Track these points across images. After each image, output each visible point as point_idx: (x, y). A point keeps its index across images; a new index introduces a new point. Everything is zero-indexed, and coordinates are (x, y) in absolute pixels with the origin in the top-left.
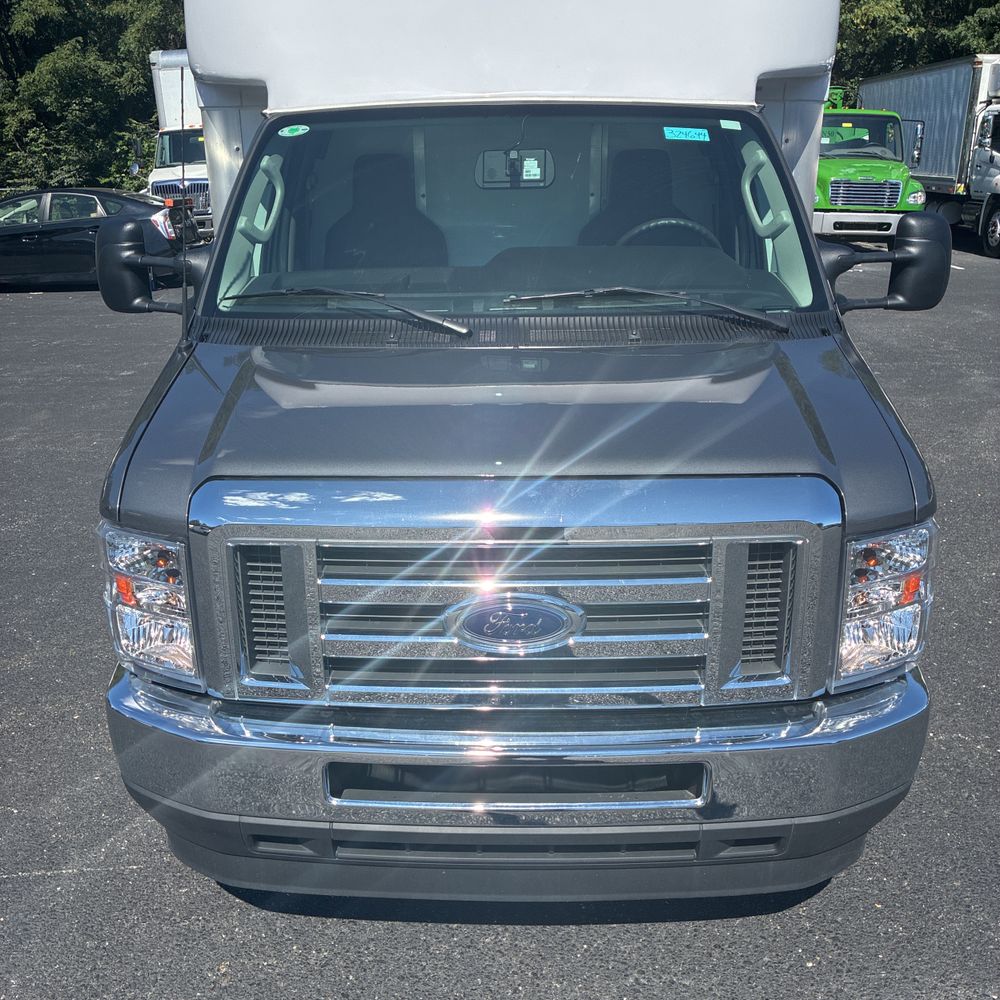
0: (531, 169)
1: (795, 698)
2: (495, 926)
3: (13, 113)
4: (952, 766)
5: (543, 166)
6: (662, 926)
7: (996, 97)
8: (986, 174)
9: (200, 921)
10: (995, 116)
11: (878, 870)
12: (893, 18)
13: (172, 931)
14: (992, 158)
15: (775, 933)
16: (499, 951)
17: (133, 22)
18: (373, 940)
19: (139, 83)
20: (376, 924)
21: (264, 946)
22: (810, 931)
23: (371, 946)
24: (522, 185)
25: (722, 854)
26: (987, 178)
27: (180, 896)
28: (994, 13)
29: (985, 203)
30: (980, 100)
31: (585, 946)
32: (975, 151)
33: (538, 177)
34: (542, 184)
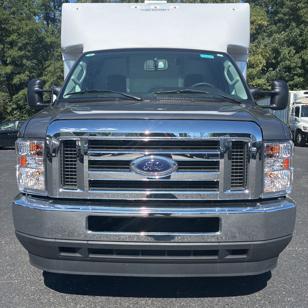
0: (161, 65)
1: (250, 198)
2: (146, 298)
3: (10, 106)
4: (304, 256)
5: (165, 64)
6: (207, 298)
7: (295, 102)
8: (295, 123)
9: (38, 296)
10: (296, 107)
11: (283, 283)
12: (264, 84)
13: (27, 299)
14: (296, 119)
15: (248, 301)
16: (147, 305)
17: (48, 81)
18: (101, 302)
19: (48, 98)
20: (102, 297)
21: (61, 303)
22: (260, 300)
23: (100, 304)
24: (158, 69)
25: (227, 257)
26: (295, 125)
27: (32, 289)
28: (293, 83)
29: (295, 131)
30: (291, 103)
31: (179, 304)
32: (291, 117)
33: (163, 67)
34: (164, 69)
